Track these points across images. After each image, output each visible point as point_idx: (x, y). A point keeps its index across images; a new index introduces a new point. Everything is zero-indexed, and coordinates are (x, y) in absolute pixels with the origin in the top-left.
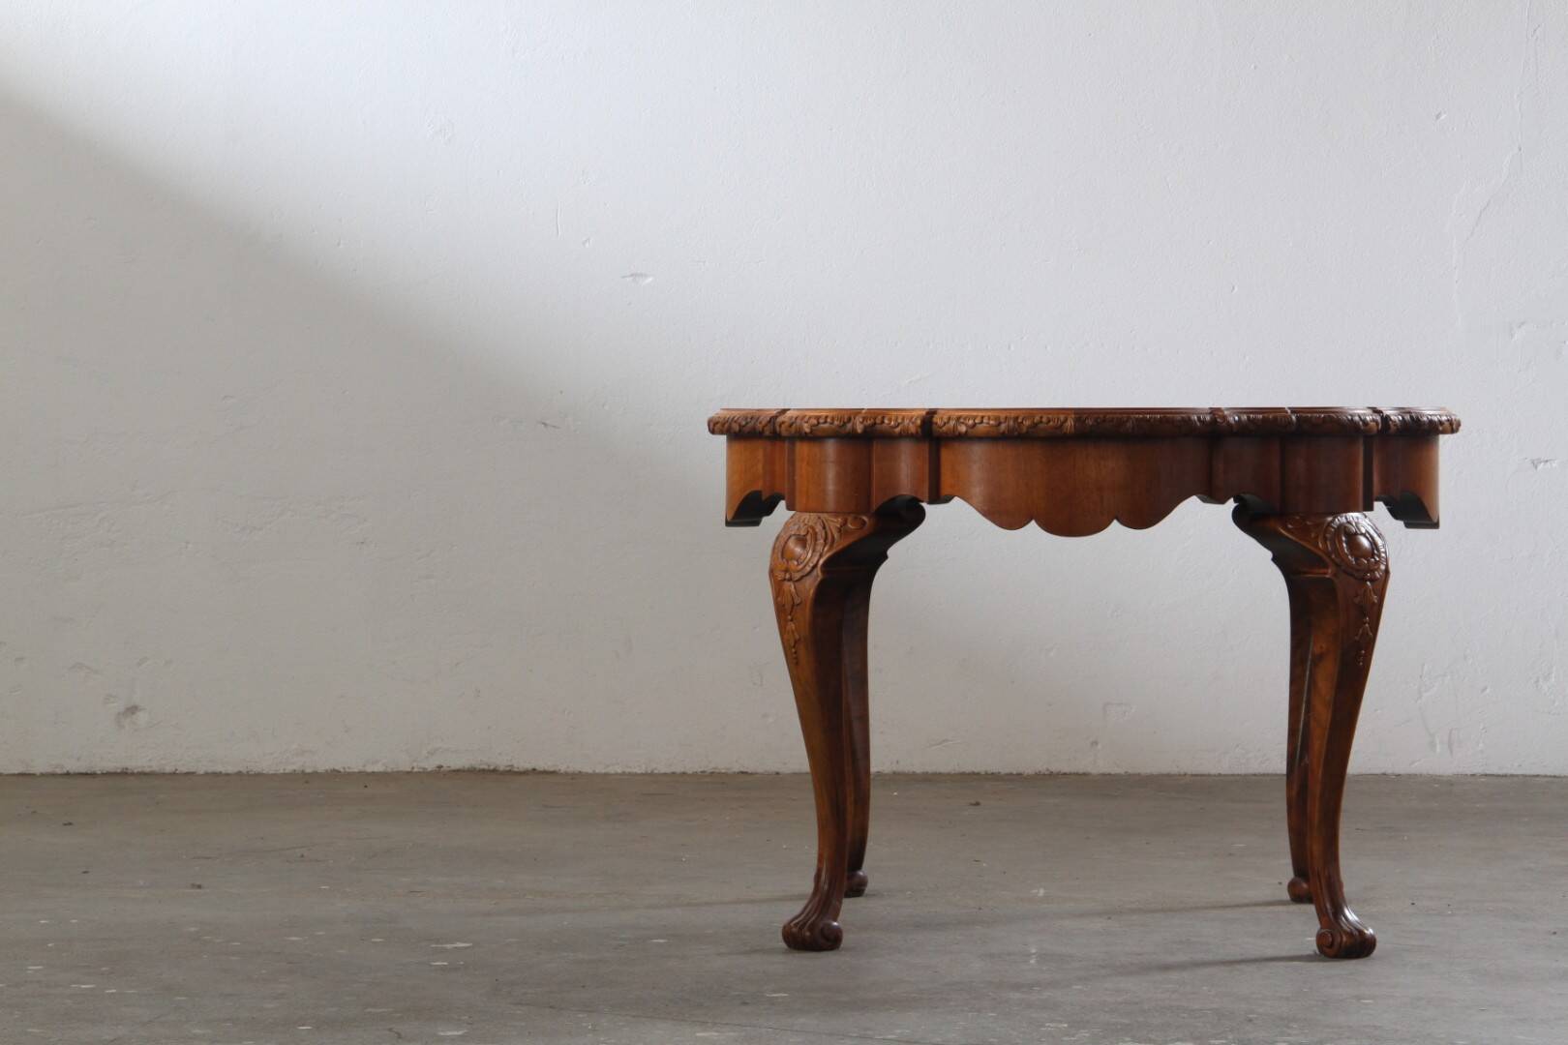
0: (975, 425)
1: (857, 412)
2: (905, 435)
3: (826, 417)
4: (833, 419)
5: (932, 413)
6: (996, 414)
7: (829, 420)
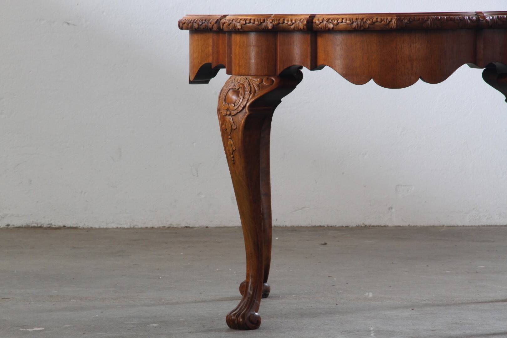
0: (338, 23)
1: (269, 16)
2: (297, 30)
3: (250, 19)
4: (254, 20)
5: (312, 17)
6: (350, 17)
7: (252, 21)
